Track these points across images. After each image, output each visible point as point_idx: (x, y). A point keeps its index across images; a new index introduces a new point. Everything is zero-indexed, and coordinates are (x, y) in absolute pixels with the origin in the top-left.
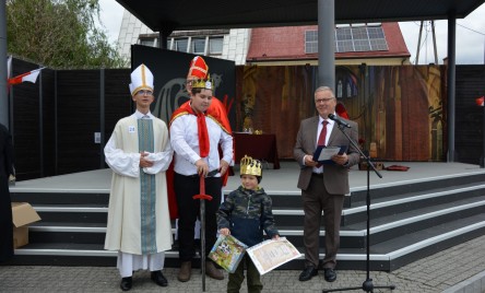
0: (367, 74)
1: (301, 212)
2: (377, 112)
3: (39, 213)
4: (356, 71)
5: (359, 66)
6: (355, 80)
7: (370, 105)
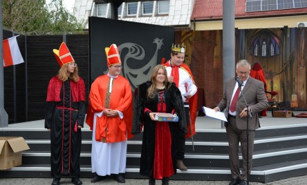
0: (289, 36)
1: (226, 144)
2: (298, 67)
3: (29, 145)
4: (279, 33)
5: (282, 29)
6: (278, 41)
7: (291, 62)
